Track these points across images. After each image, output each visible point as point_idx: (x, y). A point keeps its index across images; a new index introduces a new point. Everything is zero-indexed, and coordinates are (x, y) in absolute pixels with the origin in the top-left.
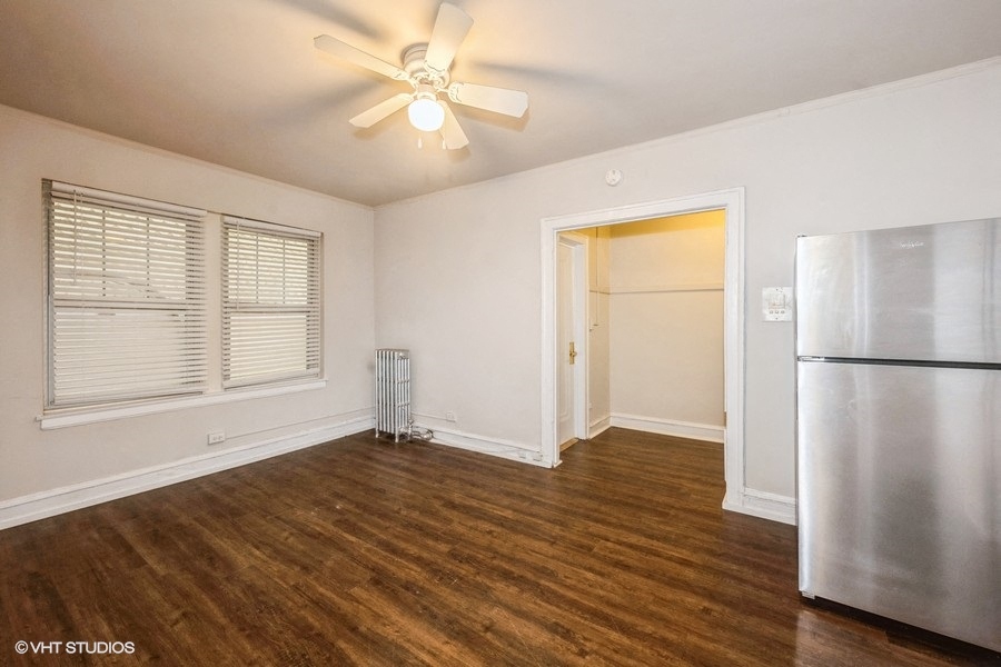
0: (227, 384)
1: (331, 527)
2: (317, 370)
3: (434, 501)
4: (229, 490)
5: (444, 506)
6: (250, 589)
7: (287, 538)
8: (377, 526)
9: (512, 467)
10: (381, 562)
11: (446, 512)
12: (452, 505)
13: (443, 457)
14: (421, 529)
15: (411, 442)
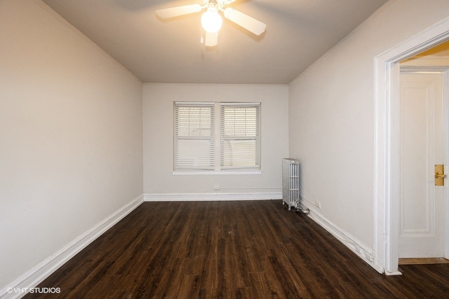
0: (222, 168)
1: (217, 241)
2: (258, 166)
3: (268, 251)
4: (211, 209)
5: (269, 258)
6: (170, 250)
7: (201, 237)
8: (230, 250)
9: (345, 256)
10: (210, 271)
11: (266, 263)
12: (274, 261)
13: (305, 228)
14: (244, 265)
15: (297, 212)
